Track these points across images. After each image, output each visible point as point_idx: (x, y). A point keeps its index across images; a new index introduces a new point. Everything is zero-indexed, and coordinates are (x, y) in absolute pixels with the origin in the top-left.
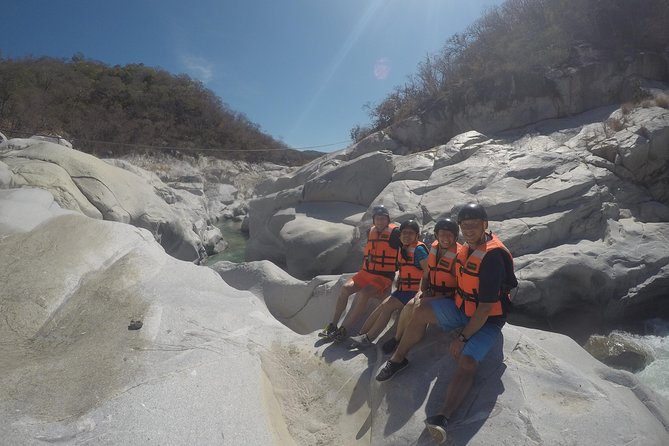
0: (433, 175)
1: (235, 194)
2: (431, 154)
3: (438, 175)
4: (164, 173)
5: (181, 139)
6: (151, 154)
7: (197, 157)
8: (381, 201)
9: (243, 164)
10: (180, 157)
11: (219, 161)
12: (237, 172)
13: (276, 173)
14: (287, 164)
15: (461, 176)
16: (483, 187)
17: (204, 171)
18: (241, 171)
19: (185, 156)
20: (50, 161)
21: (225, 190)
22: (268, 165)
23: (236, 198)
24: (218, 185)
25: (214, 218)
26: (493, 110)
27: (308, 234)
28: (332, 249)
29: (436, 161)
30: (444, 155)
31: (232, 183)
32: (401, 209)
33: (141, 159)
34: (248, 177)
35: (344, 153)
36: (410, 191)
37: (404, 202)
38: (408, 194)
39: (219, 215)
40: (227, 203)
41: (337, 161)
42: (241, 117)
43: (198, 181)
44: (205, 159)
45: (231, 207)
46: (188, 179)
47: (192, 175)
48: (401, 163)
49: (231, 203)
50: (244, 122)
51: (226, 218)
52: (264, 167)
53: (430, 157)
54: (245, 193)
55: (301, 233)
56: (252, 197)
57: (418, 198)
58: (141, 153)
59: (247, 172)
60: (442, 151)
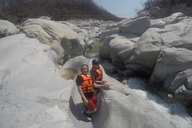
0: (165, 27)
1: (99, 30)
2: (164, 19)
3: (167, 27)
4: (79, 24)
5: (84, 14)
6: (75, 19)
7: (89, 19)
8: (146, 34)
9: (102, 21)
10: (84, 20)
11: (95, 20)
12: (101, 23)
13: (112, 24)
14: (115, 21)
15: (176, 29)
16: (185, 35)
17: (90, 23)
18: (102, 23)
19: (85, 19)
20: (37, 24)
21: (97, 29)
22: (110, 21)
23: (100, 31)
24: (94, 27)
25: (93, 37)
26: (186, 7)
27: (118, 44)
28: (126, 51)
29: (166, 22)
30: (169, 20)
31: (99, 27)
32: (153, 39)
33: (72, 21)
34: (103, 25)
35: (133, 18)
36: (157, 32)
37: (154, 36)
38: (156, 33)
39: (95, 36)
40: (97, 33)
41: (131, 20)
42: (101, 7)
43: (89, 26)
44: (91, 20)
45: (98, 34)
46: (86, 26)
47: (87, 24)
48: (153, 22)
49: (98, 32)
50: (102, 9)
51: (97, 37)
52: (109, 22)
53: (164, 20)
54: (103, 30)
55: (116, 44)
56: (104, 31)
57: (159, 35)
58: (72, 19)
59: (103, 23)
60: (168, 19)
